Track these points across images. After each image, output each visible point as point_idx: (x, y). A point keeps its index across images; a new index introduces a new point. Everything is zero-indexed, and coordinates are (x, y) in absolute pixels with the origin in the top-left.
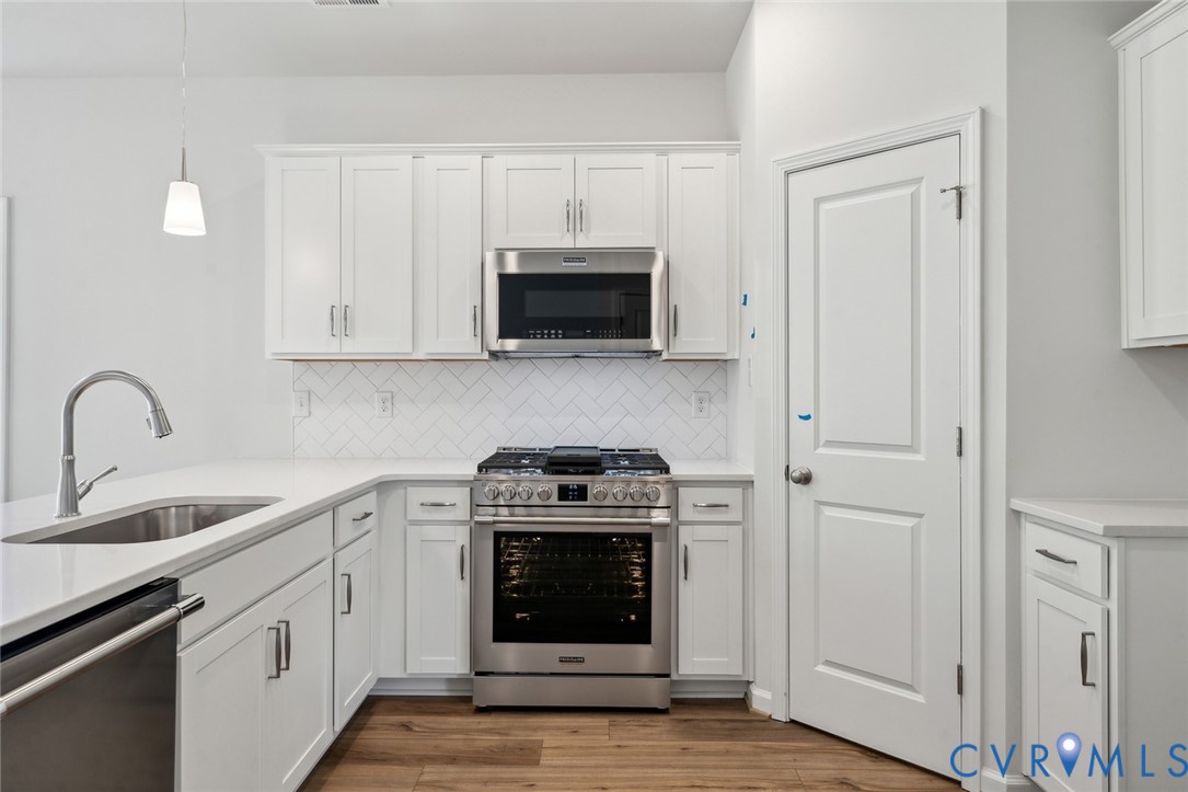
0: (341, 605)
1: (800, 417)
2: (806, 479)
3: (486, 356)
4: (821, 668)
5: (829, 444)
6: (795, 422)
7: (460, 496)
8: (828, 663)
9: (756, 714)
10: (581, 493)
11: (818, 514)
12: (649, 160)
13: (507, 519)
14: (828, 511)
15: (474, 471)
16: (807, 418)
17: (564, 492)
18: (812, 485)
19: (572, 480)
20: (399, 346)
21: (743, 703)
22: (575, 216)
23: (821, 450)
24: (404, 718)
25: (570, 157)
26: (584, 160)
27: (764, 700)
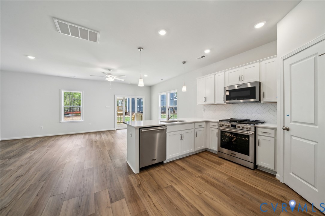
0: (196, 136)
1: (287, 115)
2: (288, 130)
3: (225, 103)
4: (291, 174)
5: (294, 122)
6: (286, 116)
7: (217, 124)
8: (293, 173)
9: (276, 179)
10: (235, 126)
11: (291, 138)
12: (257, 64)
13: (223, 129)
14: (293, 138)
15: (219, 121)
16: (288, 115)
17: (232, 126)
18: (290, 131)
19: (234, 124)
20: (213, 102)
21: (275, 176)
22: (241, 78)
23: (292, 123)
24: (207, 154)
25: (240, 68)
26: (243, 68)
27: (278, 176)
